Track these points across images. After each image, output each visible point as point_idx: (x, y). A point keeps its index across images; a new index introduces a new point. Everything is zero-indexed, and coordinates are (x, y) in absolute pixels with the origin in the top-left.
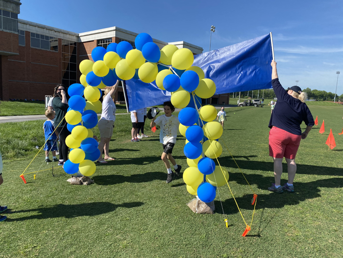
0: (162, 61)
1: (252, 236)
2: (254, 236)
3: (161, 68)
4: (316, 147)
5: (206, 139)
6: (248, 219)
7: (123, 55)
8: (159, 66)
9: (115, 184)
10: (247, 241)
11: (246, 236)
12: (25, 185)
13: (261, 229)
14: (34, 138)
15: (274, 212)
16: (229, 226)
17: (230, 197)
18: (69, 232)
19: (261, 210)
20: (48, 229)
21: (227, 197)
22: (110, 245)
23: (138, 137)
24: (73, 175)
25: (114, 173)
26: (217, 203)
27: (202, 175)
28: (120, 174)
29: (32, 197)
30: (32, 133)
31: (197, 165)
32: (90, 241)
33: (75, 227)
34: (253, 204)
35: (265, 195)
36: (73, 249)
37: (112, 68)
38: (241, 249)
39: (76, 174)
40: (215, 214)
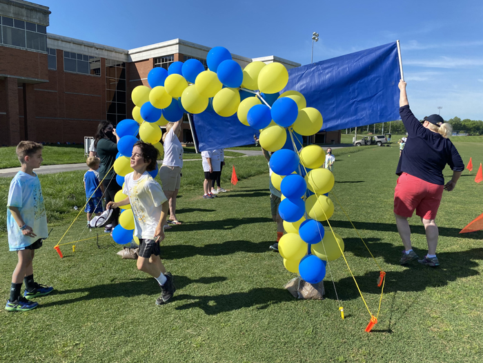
0: (246, 84)
1: (379, 331)
2: (383, 331)
3: (244, 94)
4: (470, 203)
5: (310, 193)
6: (373, 307)
7: (191, 79)
8: (241, 92)
9: (184, 257)
10: (372, 339)
11: (371, 331)
12: (62, 260)
13: (393, 322)
14: (72, 195)
15: (410, 296)
16: (345, 317)
17: (346, 276)
18: (123, 325)
19: (392, 293)
20: (93, 321)
21: (342, 275)
22: (179, 343)
23: (213, 192)
24: (125, 245)
25: (181, 242)
26: (328, 285)
27: (306, 245)
28: (190, 244)
29: (71, 276)
30: (68, 188)
31: (298, 231)
32: (151, 337)
33: (130, 317)
34: (379, 285)
35: (397, 272)
36: (128, 348)
37: (177, 96)
38: (364, 349)
39: (129, 244)
40: (325, 300)
